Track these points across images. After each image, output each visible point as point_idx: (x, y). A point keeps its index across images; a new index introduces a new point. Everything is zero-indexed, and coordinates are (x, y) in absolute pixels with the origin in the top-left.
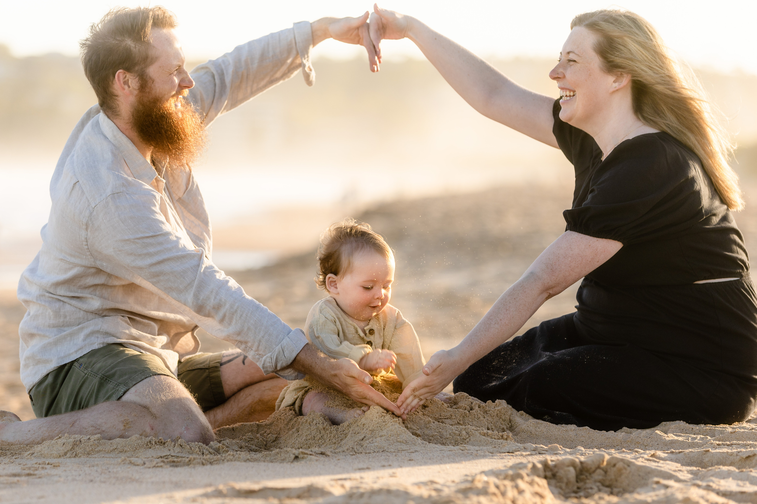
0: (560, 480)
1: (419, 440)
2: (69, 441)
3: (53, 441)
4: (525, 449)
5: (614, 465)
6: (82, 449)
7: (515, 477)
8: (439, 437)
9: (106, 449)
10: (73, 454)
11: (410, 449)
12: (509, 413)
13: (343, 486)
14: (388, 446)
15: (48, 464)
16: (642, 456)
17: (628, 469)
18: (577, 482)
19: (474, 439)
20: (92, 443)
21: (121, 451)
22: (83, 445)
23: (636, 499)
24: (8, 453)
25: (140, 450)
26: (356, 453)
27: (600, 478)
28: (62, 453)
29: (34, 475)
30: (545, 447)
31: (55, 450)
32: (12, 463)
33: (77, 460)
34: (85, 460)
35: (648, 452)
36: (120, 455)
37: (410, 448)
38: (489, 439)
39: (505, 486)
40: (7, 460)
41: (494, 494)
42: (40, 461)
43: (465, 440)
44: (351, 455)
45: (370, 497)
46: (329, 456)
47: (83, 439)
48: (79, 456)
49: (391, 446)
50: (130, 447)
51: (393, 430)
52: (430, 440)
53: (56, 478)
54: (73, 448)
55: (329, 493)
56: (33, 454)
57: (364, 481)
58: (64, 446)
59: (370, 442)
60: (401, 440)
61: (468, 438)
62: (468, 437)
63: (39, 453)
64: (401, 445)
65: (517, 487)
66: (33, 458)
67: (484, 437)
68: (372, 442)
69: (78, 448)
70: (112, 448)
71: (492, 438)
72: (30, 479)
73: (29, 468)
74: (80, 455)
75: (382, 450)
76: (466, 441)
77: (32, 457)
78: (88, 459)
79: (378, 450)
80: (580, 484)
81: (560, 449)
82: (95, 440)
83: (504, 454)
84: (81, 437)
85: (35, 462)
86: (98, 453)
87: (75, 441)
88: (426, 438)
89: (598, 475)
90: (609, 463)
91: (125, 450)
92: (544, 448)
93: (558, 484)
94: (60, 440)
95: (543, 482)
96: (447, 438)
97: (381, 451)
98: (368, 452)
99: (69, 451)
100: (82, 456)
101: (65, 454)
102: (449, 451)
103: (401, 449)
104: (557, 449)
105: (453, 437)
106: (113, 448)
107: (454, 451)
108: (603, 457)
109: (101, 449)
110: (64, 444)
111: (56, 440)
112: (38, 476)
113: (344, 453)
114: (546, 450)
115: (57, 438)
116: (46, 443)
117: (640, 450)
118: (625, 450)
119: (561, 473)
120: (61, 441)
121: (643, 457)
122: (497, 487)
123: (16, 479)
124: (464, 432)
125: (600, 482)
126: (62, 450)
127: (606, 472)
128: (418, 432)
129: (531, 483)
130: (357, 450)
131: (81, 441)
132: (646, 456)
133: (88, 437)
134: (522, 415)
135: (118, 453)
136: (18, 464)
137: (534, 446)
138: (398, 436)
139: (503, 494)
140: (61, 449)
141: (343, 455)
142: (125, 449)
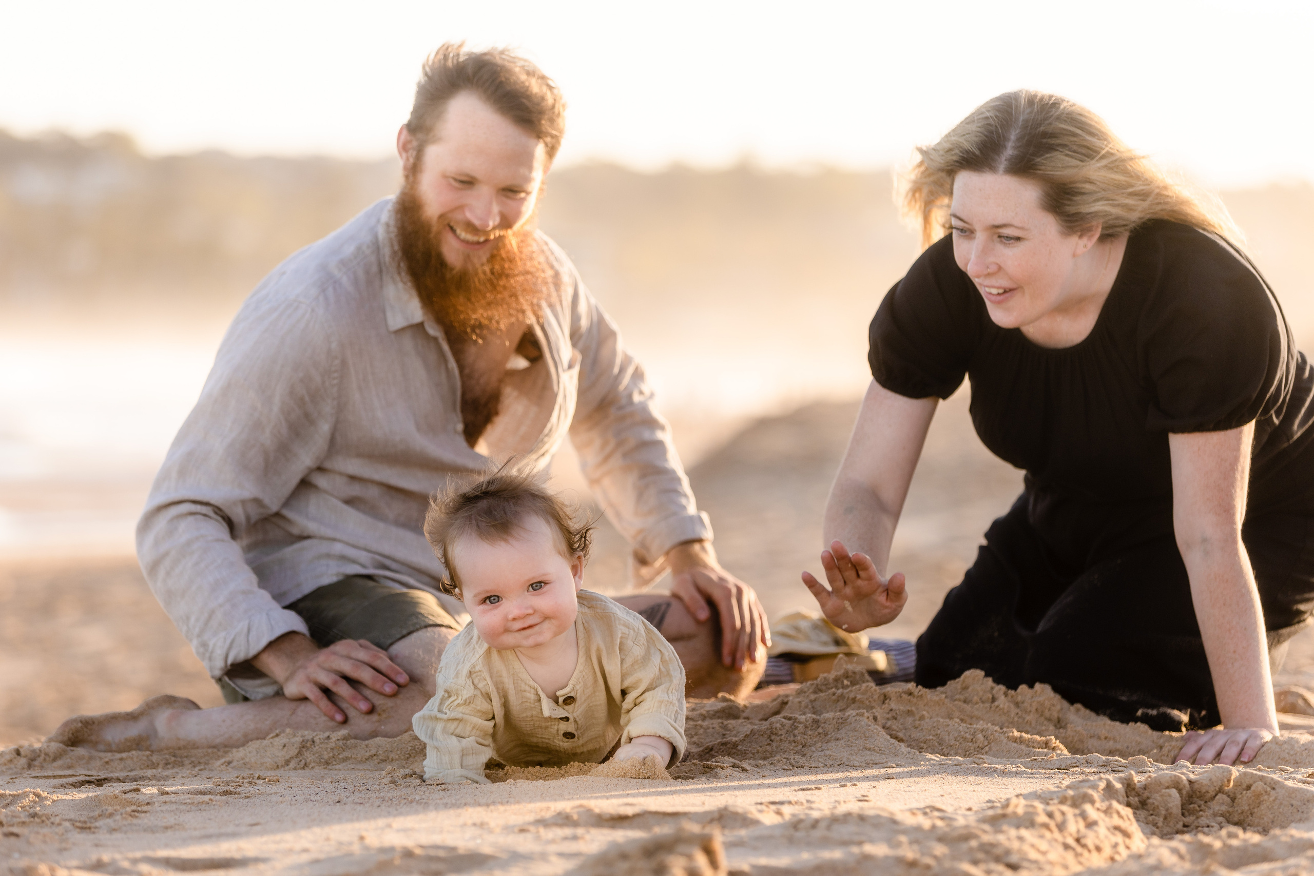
0: (1154, 812)
1: (903, 748)
2: (293, 740)
3: (265, 742)
4: (1088, 763)
5: (1249, 788)
6: (317, 755)
7: (1078, 801)
8: (936, 744)
9: (359, 755)
10: (301, 763)
11: (886, 762)
12: (1058, 707)
13: (779, 813)
14: (850, 757)
15: (259, 778)
16: (1293, 776)
17: (1273, 792)
18: (1183, 814)
19: (998, 748)
20: (333, 745)
21: (383, 758)
22: (317, 747)
23: (1292, 836)
24: (187, 762)
25: (417, 758)
26: (793, 766)
27: (1224, 808)
28: (281, 761)
29: (235, 793)
30: (1124, 761)
31: (270, 756)
32: (196, 776)
33: (307, 772)
34: (322, 773)
35: (1303, 770)
36: (382, 765)
37: (887, 760)
38: (1023, 747)
39: (1063, 813)
40: (186, 772)
41: (1046, 826)
42: (246, 773)
43: (982, 749)
44: (784, 769)
45: (829, 828)
46: (746, 771)
47: (318, 737)
48: (311, 766)
49: (854, 757)
50: (399, 752)
51: (857, 729)
52: (921, 748)
53: (275, 798)
54: (300, 753)
55: (756, 822)
56: (229, 763)
57: (813, 806)
58: (285, 749)
59: (816, 750)
60: (872, 746)
61: (987, 746)
62: (986, 744)
63: (241, 762)
64: (872, 754)
65: (1084, 816)
66: (230, 770)
67: (1014, 745)
68: (820, 749)
69: (308, 752)
70: (368, 754)
71: (1028, 746)
72: (230, 798)
73: (227, 783)
74: (313, 764)
75: (839, 763)
76: (983, 751)
77: (228, 768)
78: (326, 771)
79: (831, 763)
80: (1189, 819)
81: (1149, 763)
82: (338, 740)
83: (1052, 771)
84: (315, 734)
85: (236, 775)
86: (343, 761)
87: (303, 741)
88: (914, 744)
89: (1220, 804)
90: (1238, 784)
91: (390, 758)
92: (1121, 761)
93: (1151, 818)
94: (277, 739)
95: (1127, 812)
96: (951, 746)
97: (836, 765)
98: (813, 765)
99: (293, 757)
100: (317, 767)
101: (287, 762)
102: (956, 765)
103: (872, 762)
104: (1143, 764)
105: (961, 743)
106: (371, 754)
107: (965, 766)
108: (1230, 772)
109: (350, 756)
110: (284, 746)
111: (271, 740)
112: (243, 796)
113: (772, 766)
114: (1125, 765)
115: (272, 735)
116: (254, 745)
117: (1288, 768)
118: (1262, 768)
119: (1156, 799)
120: (279, 742)
121: (1294, 779)
122: (1050, 815)
123: (206, 798)
124: (980, 736)
125: (1222, 815)
126: (282, 755)
127: (1233, 799)
128: (900, 735)
129: (1107, 811)
130: (795, 762)
131: (313, 742)
132: (1299, 776)
133: (327, 734)
134: (1078, 710)
135: (379, 763)
136: (205, 779)
137: (1104, 758)
138: (866, 740)
139: (1061, 827)
140: (280, 754)
141: (770, 770)
142: (392, 755)
